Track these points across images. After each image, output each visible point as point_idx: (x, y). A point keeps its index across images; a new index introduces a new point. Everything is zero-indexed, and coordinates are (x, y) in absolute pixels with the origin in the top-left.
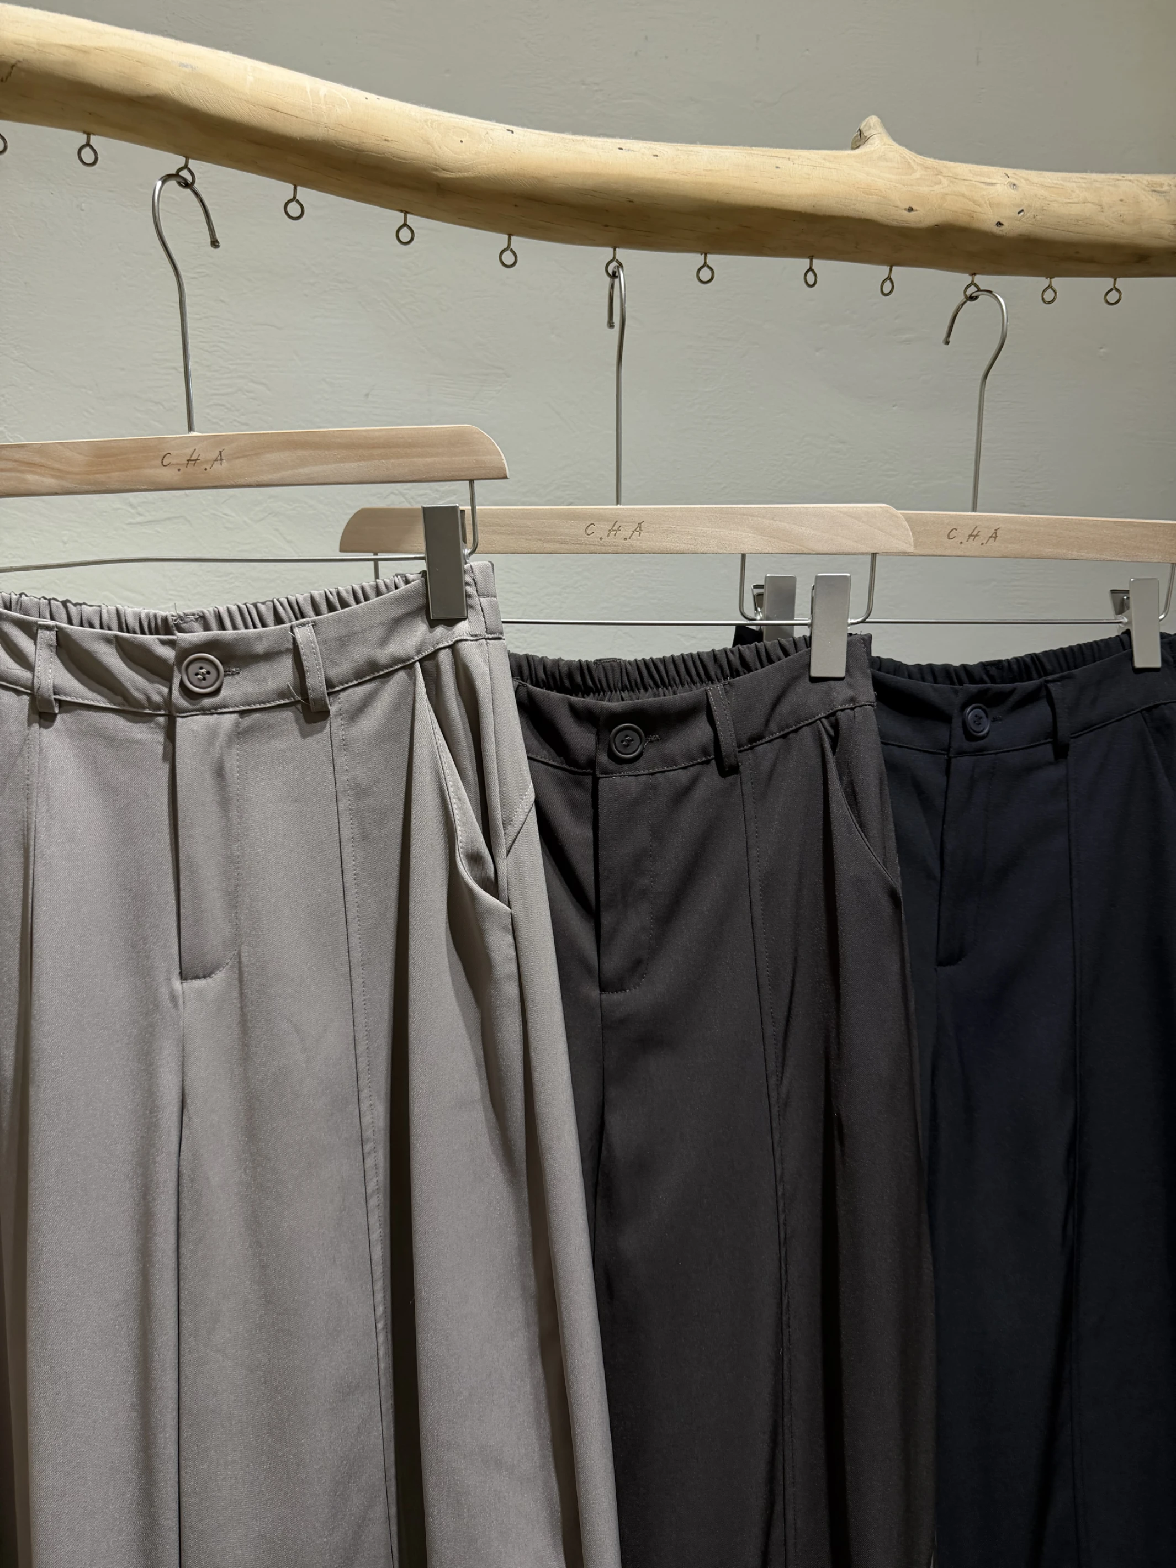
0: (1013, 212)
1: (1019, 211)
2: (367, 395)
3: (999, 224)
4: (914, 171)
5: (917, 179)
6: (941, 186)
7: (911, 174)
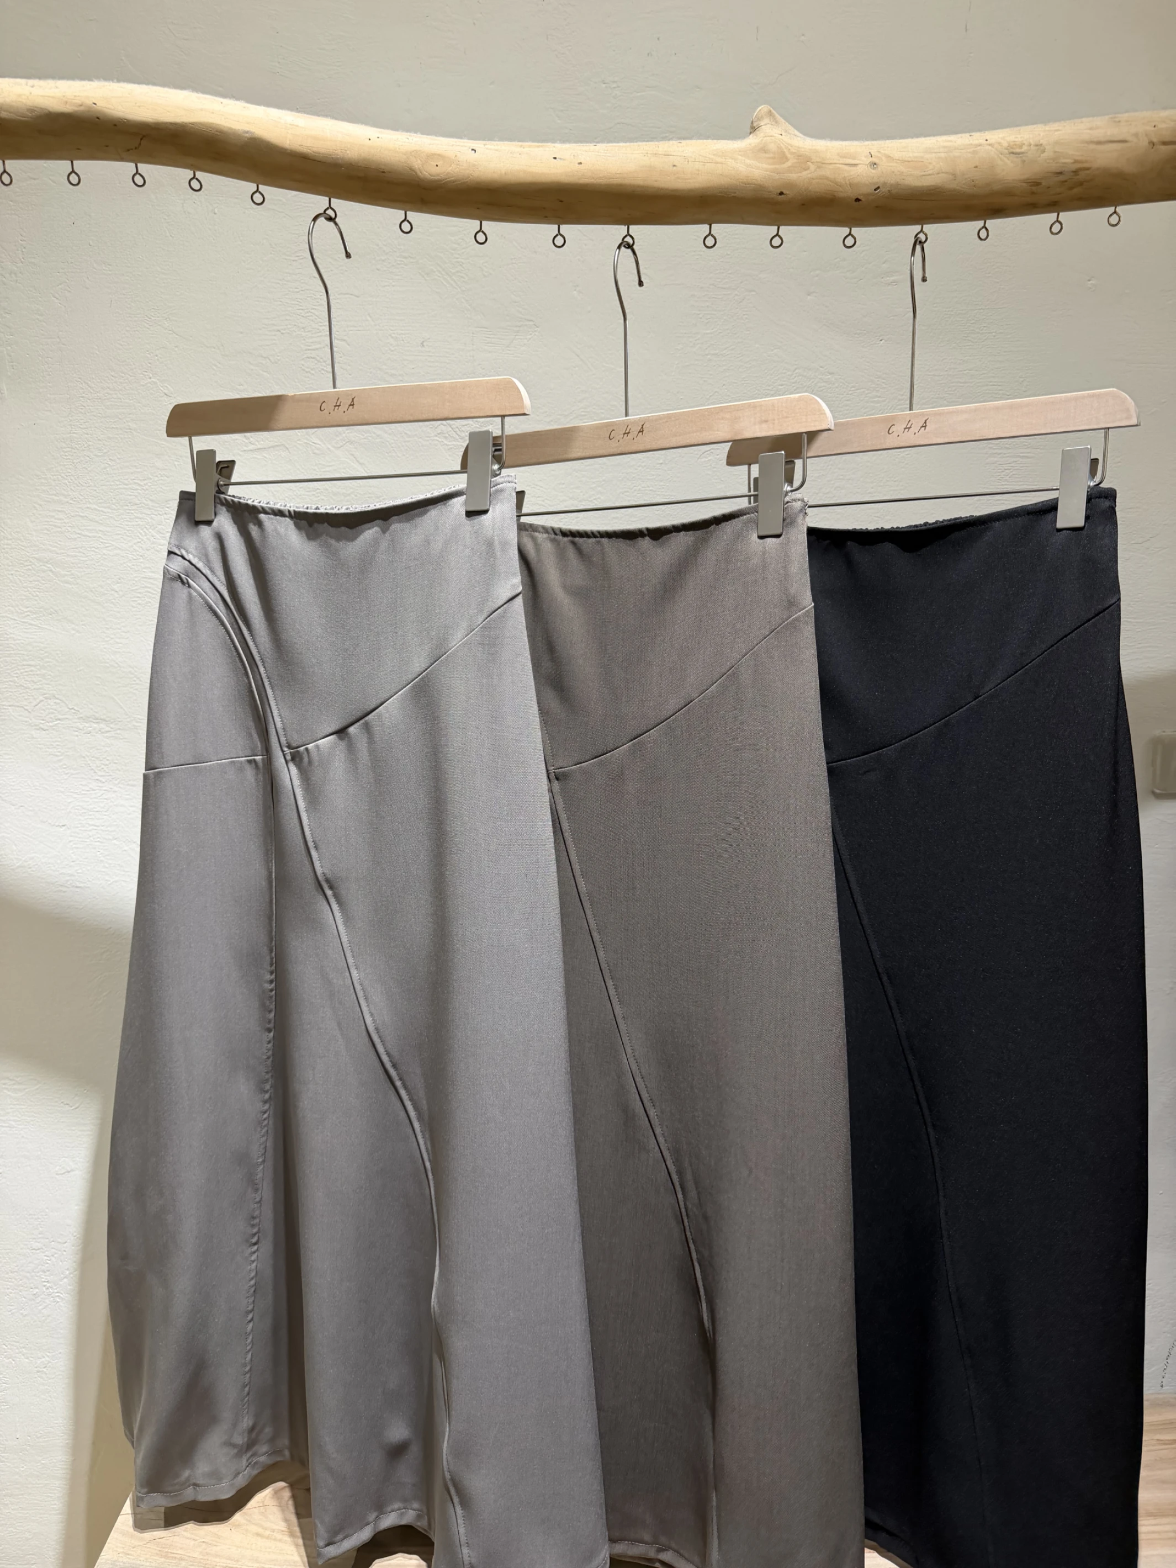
0: (870, 190)
1: (877, 186)
3: (858, 200)
4: (787, 160)
5: (789, 167)
6: (808, 172)
7: (784, 163)
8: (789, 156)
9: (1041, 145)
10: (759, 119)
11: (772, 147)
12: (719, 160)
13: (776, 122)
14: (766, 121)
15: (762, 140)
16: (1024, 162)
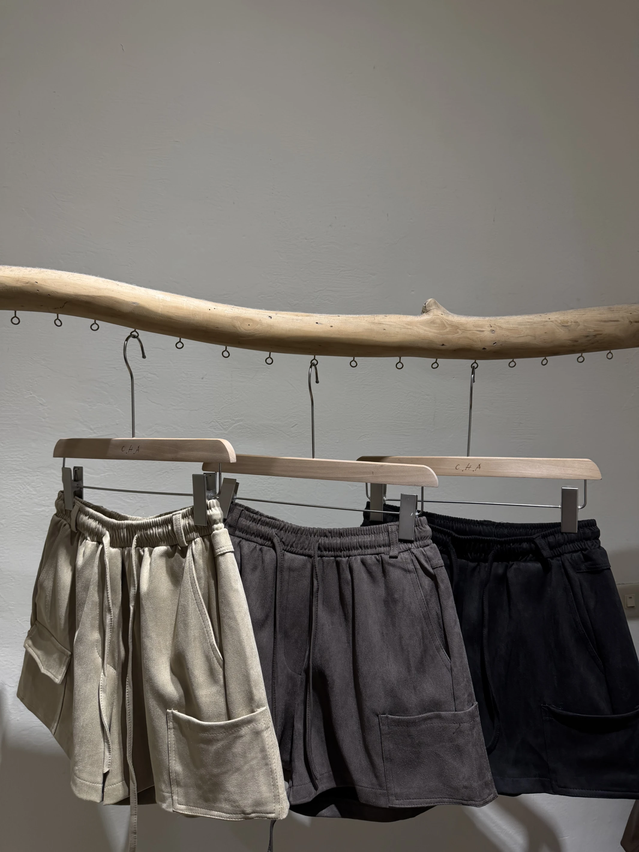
0: (491, 344)
1: (495, 342)
2: (203, 378)
3: (484, 349)
4: (446, 328)
5: (447, 332)
6: (458, 334)
7: (445, 330)
8: (447, 326)
9: (577, 322)
10: (429, 306)
11: (438, 321)
12: (409, 327)
13: (438, 307)
14: (434, 307)
15: (432, 317)
16: (569, 330)
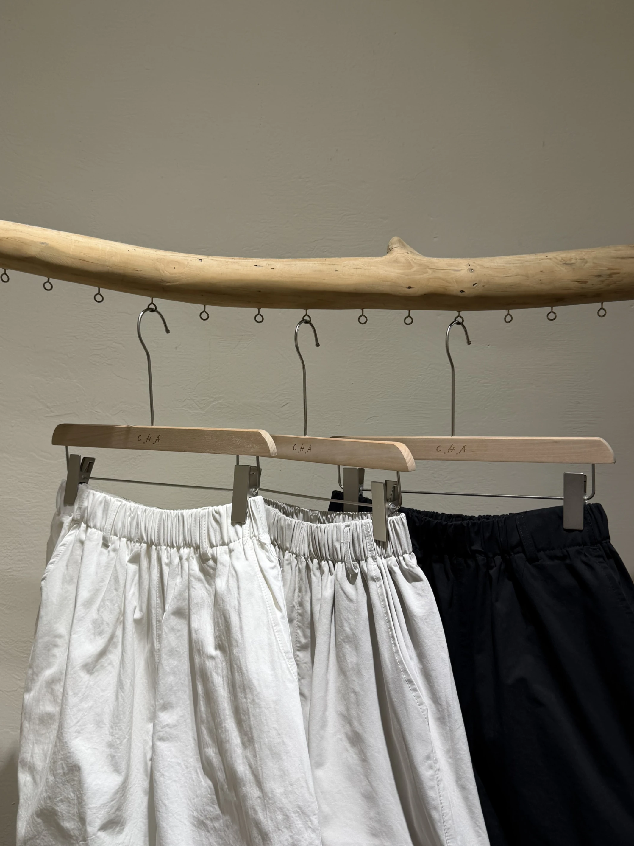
0: (470, 285)
1: (474, 284)
3: (462, 291)
4: (413, 267)
5: (414, 271)
6: (427, 274)
7: (410, 269)
9: (584, 259)
10: (392, 245)
11: (402, 260)
13: (403, 246)
14: (396, 245)
15: (395, 256)
16: (574, 269)
